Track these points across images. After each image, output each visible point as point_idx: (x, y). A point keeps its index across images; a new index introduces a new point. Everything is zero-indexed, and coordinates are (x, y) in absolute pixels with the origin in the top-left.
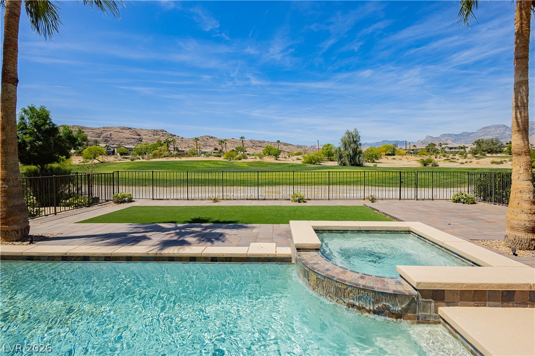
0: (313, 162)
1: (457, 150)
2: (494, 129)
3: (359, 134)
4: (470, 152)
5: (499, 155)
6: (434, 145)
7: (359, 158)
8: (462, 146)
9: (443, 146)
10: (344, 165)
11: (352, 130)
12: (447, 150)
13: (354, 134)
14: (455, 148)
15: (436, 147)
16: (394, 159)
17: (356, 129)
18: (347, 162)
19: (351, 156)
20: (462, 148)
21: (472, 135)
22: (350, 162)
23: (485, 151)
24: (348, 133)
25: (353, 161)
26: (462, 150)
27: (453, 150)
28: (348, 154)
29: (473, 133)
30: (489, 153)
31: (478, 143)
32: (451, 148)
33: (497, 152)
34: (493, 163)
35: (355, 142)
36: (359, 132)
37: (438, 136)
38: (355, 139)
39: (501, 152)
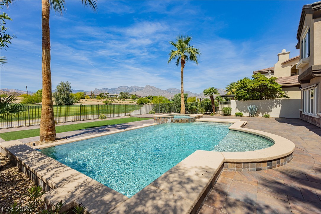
0: (33, 102)
1: (113, 97)
2: (123, 88)
3: (70, 84)
4: (119, 98)
5: (129, 99)
6: (103, 94)
7: (71, 100)
8: (115, 95)
9: (108, 94)
10: (60, 104)
11: (65, 82)
12: (109, 96)
13: (66, 84)
14: (113, 96)
15: (104, 95)
16: (86, 101)
17: (67, 82)
18: (63, 102)
19: (65, 99)
20: (115, 96)
21: (116, 90)
22: (65, 102)
23: (124, 98)
24: (62, 83)
25: (67, 102)
26: (116, 97)
27: (112, 97)
28: (63, 97)
29: (116, 89)
30: (125, 98)
31: (121, 94)
32: (111, 96)
33: (128, 98)
34: (130, 103)
35: (68, 90)
36: (70, 83)
37: (101, 89)
38: (67, 88)
39: (129, 98)
